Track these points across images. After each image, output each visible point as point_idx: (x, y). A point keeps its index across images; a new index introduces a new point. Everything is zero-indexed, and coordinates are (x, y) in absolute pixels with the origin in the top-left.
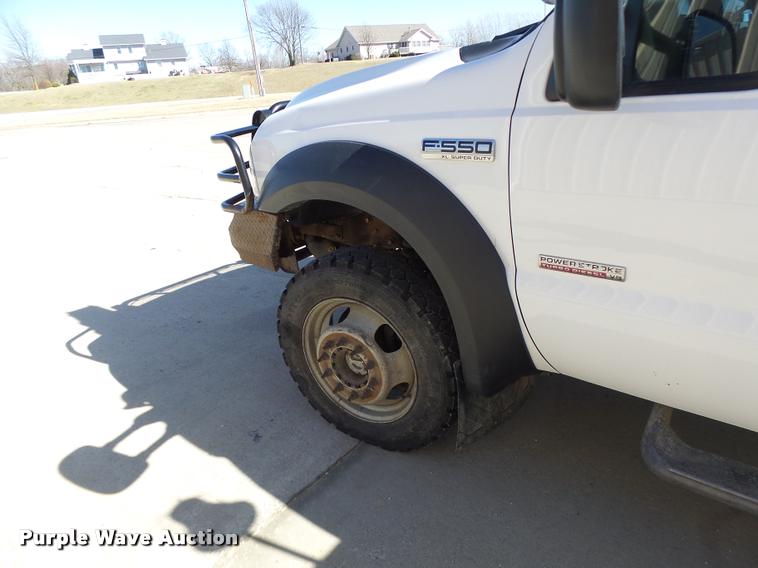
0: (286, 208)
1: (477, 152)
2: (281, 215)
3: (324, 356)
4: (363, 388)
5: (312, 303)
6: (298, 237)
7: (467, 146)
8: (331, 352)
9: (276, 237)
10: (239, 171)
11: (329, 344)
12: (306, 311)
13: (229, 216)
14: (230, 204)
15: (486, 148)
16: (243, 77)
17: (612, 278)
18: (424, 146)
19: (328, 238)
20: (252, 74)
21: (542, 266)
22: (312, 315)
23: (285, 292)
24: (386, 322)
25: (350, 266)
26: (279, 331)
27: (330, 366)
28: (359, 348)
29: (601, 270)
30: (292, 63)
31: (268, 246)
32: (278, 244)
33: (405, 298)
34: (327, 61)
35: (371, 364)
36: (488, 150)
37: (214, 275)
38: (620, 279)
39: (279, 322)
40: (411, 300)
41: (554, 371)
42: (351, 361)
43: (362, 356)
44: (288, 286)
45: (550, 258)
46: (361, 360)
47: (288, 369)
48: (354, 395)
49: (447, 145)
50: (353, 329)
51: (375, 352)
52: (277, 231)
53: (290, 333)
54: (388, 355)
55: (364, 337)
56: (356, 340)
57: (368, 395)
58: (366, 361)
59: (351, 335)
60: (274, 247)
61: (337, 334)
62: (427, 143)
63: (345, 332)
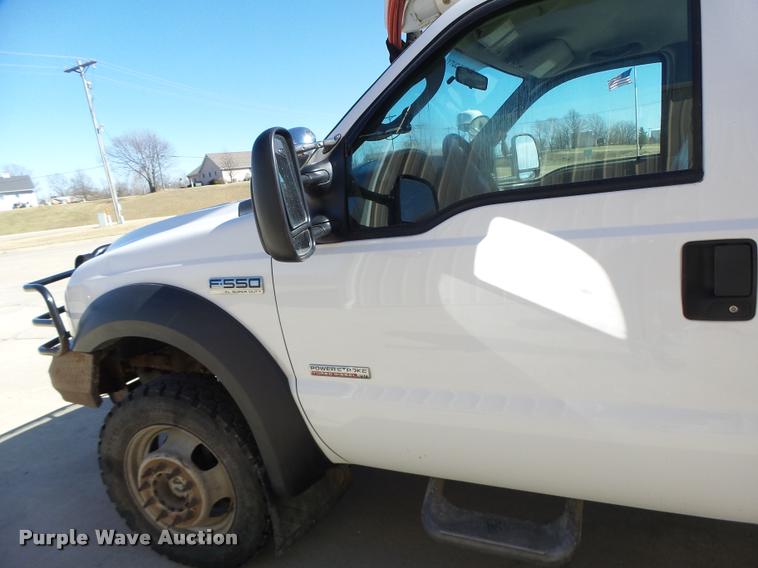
0: (100, 346)
1: (251, 287)
2: (96, 353)
3: (145, 485)
4: (186, 511)
5: (130, 434)
6: (127, 371)
7: (243, 282)
8: (151, 479)
9: (94, 375)
10: (52, 316)
11: (148, 472)
12: (125, 442)
13: (48, 359)
14: (48, 348)
15: (255, 283)
16: (99, 205)
17: (362, 377)
18: (211, 284)
19: (158, 367)
20: (109, 202)
21: (314, 374)
22: (133, 445)
23: (104, 427)
24: (200, 442)
25: (162, 393)
26: (101, 467)
27: (152, 494)
28: (177, 471)
29: (353, 372)
30: (153, 190)
31: (86, 384)
32: (97, 381)
33: (213, 416)
34: (190, 186)
35: (190, 485)
36: (257, 284)
37: (48, 419)
38: (367, 377)
39: (100, 458)
40: (218, 418)
41: (344, 462)
42: (173, 486)
43: (180, 478)
44: (107, 420)
45: (318, 366)
46: (180, 483)
47: (114, 506)
48: (178, 520)
49: (228, 282)
50: (170, 453)
51: (192, 472)
52: (95, 368)
53: (112, 468)
54: (206, 473)
55: (181, 459)
56: (174, 464)
57: (191, 516)
58: (184, 482)
59: (167, 459)
60: (93, 384)
61: (156, 461)
62: (213, 282)
63: (162, 457)
